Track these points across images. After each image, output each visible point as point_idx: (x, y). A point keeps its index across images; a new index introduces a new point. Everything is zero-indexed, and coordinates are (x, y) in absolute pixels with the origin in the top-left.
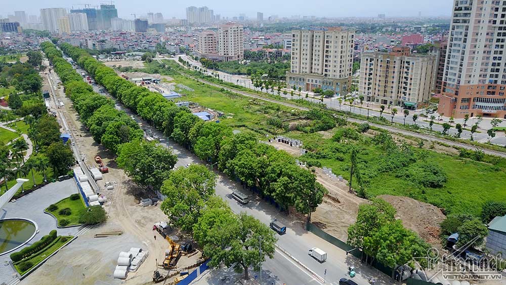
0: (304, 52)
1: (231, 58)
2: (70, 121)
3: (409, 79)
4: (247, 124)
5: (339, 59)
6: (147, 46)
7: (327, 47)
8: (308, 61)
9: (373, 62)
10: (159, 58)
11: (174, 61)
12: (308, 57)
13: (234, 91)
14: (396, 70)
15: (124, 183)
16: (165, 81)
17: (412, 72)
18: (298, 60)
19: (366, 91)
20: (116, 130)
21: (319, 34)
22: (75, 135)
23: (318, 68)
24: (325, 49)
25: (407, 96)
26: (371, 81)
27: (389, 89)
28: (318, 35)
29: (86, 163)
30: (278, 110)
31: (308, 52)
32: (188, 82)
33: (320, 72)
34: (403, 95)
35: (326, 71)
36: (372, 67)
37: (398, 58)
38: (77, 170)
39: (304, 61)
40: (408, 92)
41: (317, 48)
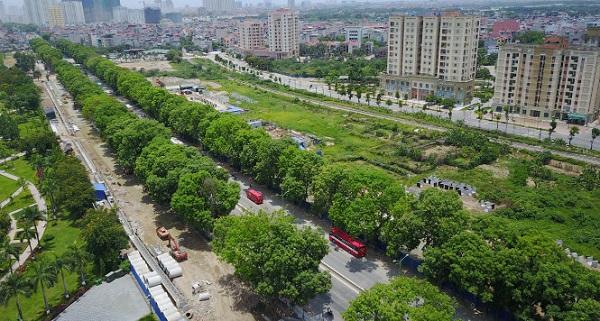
0: (409, 46)
1: (285, 54)
2: (95, 156)
3: (576, 82)
4: (363, 154)
5: (461, 55)
6: (168, 40)
7: (444, 38)
8: (414, 59)
9: (517, 58)
10: (187, 56)
11: (209, 61)
12: (414, 52)
13: (315, 103)
14: (556, 69)
15: (222, 282)
16: (211, 89)
17: (581, 71)
18: (398, 57)
19: (506, 98)
20: (197, 186)
21: (431, 22)
22: (109, 182)
23: (428, 67)
24: (441, 41)
25: (572, 106)
26: (514, 85)
27: (543, 96)
28: (429, 21)
29: (142, 238)
30: (395, 130)
31: (415, 46)
32: (243, 90)
33: (432, 73)
34: (564, 104)
35: (441, 71)
36: (516, 65)
37: (560, 52)
38: (135, 259)
39: (408, 58)
40: (573, 99)
41: (428, 41)
